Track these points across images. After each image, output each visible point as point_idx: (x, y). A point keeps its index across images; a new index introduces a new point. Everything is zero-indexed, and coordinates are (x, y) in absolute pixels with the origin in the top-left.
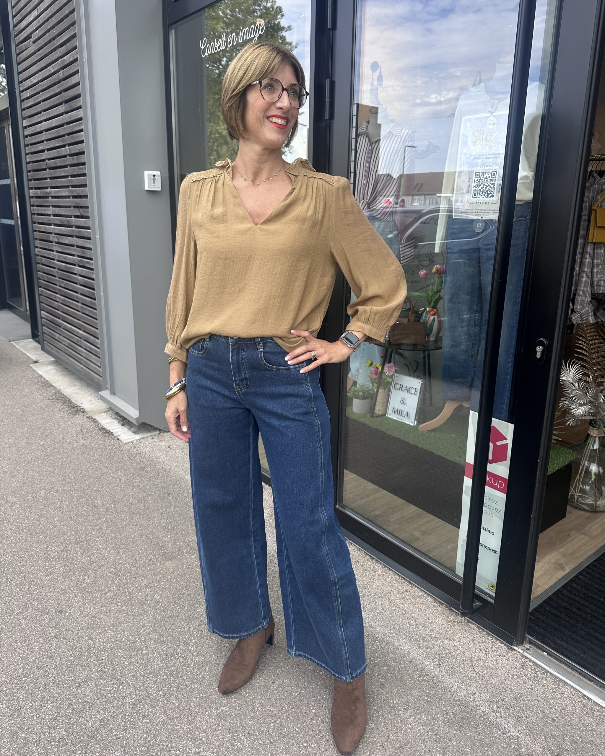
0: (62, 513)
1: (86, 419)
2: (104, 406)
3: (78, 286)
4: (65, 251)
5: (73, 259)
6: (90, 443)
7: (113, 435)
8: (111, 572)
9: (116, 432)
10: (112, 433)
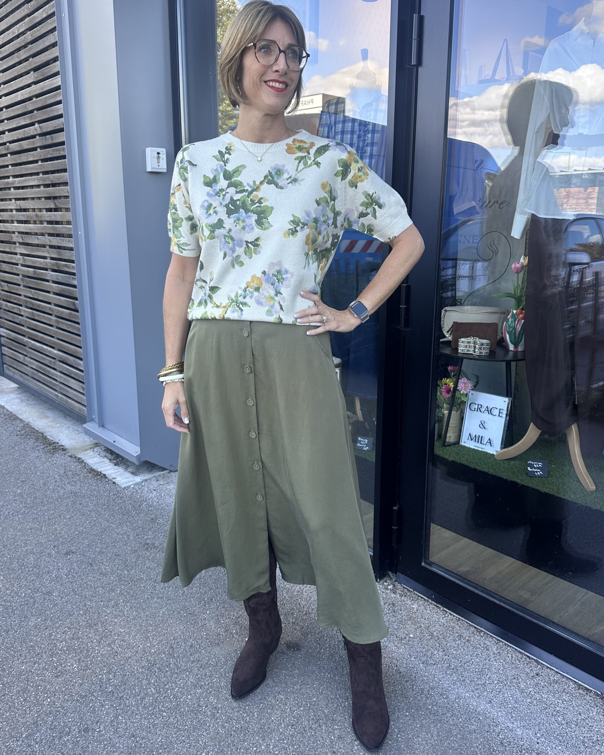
0: (62, 585)
1: (69, 458)
2: (88, 441)
3: (51, 295)
4: (34, 254)
5: (44, 262)
6: (79, 489)
7: (106, 478)
8: (143, 667)
9: (108, 475)
10: (105, 475)
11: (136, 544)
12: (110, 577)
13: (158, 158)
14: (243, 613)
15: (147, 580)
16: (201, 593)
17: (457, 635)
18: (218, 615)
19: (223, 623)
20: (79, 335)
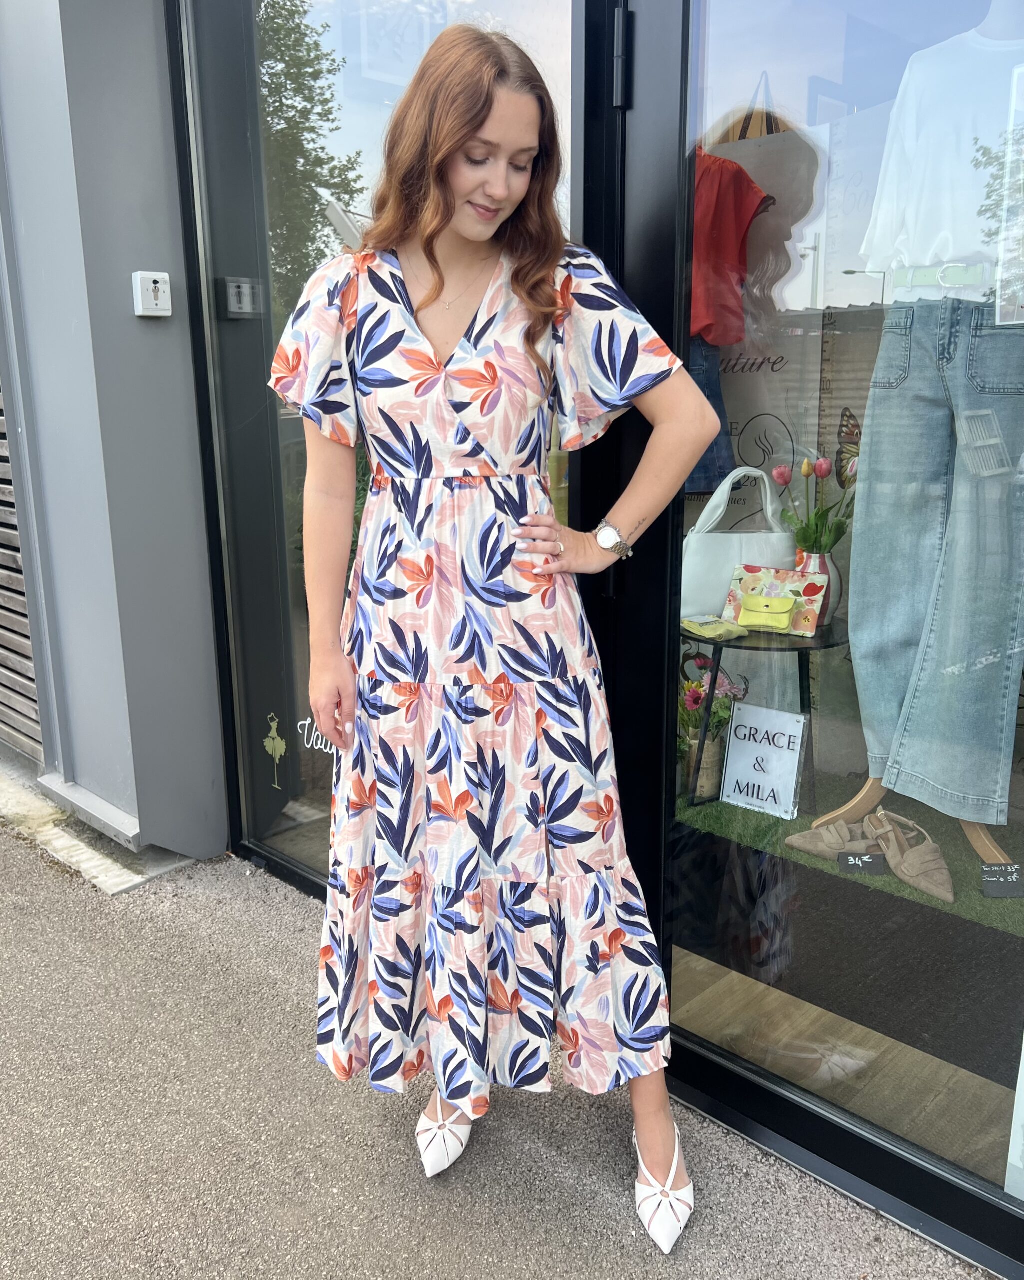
2: (51, 809)
7: (82, 877)
8: (135, 1261)
9: (85, 871)
10: (78, 873)
11: (133, 1005)
12: (81, 1074)
13: (156, 290)
14: (328, 1139)
15: (149, 1078)
16: (251, 1099)
17: (725, 1163)
18: (282, 1143)
19: (292, 1160)
20: (25, 616)
